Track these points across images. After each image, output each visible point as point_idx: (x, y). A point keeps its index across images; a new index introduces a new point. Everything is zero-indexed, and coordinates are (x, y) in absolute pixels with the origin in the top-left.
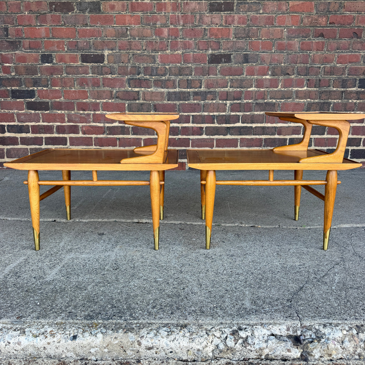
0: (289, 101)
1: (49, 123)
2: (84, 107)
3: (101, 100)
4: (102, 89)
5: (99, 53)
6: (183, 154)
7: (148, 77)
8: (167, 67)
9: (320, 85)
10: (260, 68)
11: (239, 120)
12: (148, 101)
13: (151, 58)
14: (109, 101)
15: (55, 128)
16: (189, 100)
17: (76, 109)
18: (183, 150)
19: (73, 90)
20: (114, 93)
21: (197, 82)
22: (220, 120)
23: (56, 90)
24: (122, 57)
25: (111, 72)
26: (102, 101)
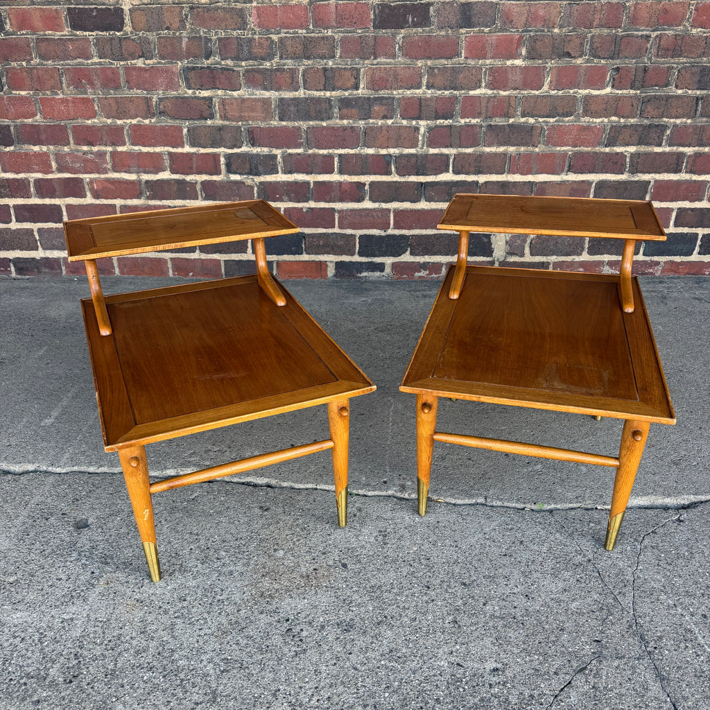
0: (567, 122)
1: (17, 173)
2: (88, 136)
3: (126, 121)
4: (127, 93)
5: (110, 5)
6: (321, 243)
7: (229, 62)
8: (275, 37)
9: (643, 82)
10: (499, 39)
11: (449, 166)
12: (233, 121)
13: (235, 17)
14: (145, 121)
15: (32, 185)
16: (329, 118)
17: (72, 142)
18: (321, 234)
19: (61, 96)
20: (154, 103)
21: (348, 74)
22: (403, 167)
23: (21, 98)
24: (166, 14)
25: (143, 53)
26: (128, 121)
